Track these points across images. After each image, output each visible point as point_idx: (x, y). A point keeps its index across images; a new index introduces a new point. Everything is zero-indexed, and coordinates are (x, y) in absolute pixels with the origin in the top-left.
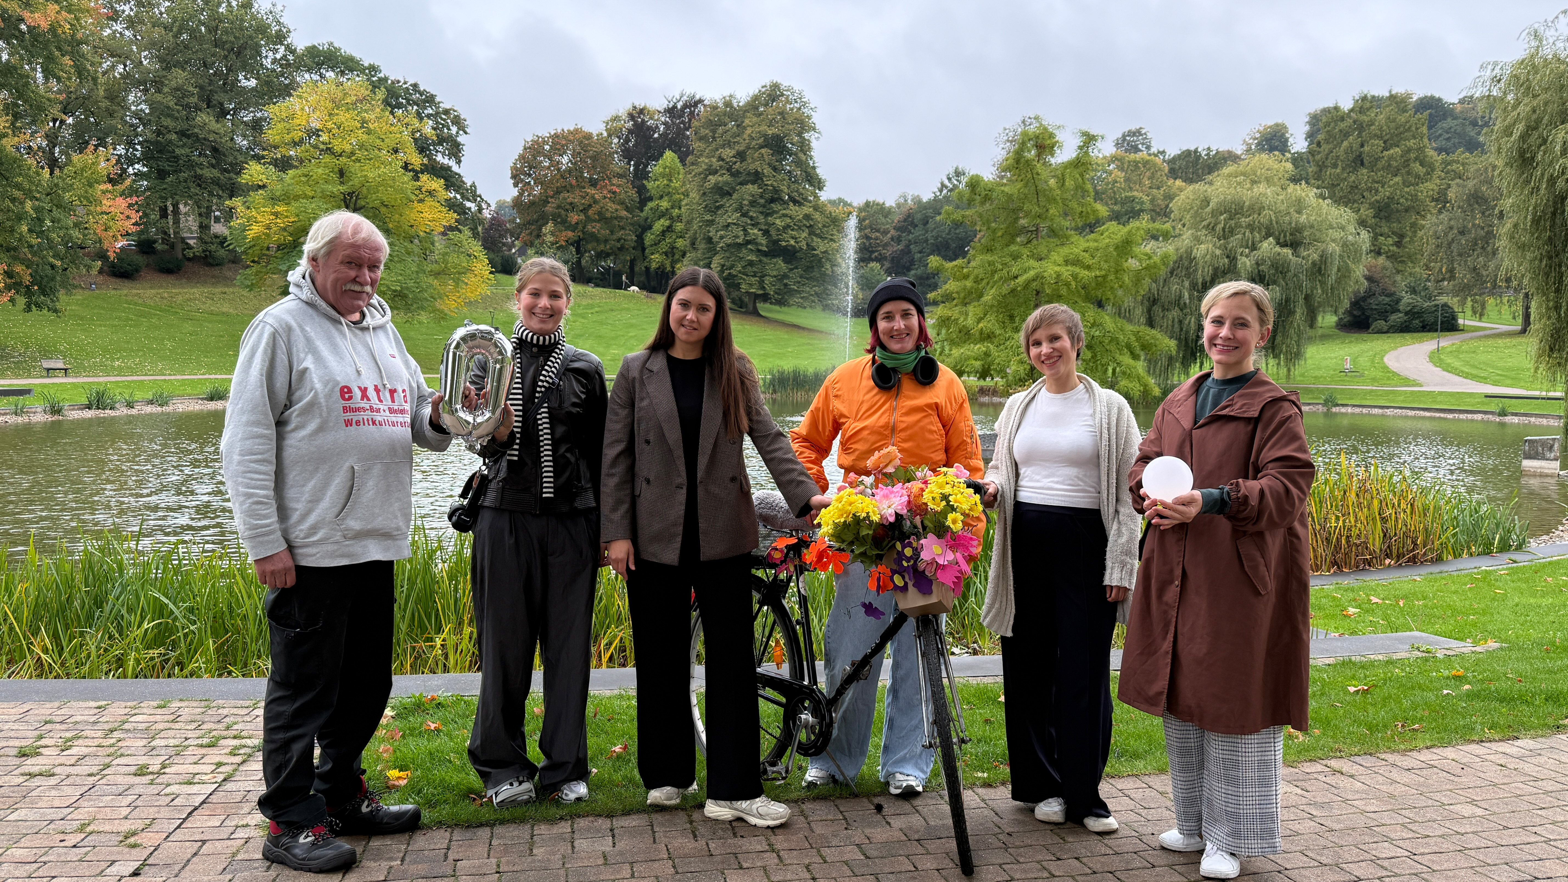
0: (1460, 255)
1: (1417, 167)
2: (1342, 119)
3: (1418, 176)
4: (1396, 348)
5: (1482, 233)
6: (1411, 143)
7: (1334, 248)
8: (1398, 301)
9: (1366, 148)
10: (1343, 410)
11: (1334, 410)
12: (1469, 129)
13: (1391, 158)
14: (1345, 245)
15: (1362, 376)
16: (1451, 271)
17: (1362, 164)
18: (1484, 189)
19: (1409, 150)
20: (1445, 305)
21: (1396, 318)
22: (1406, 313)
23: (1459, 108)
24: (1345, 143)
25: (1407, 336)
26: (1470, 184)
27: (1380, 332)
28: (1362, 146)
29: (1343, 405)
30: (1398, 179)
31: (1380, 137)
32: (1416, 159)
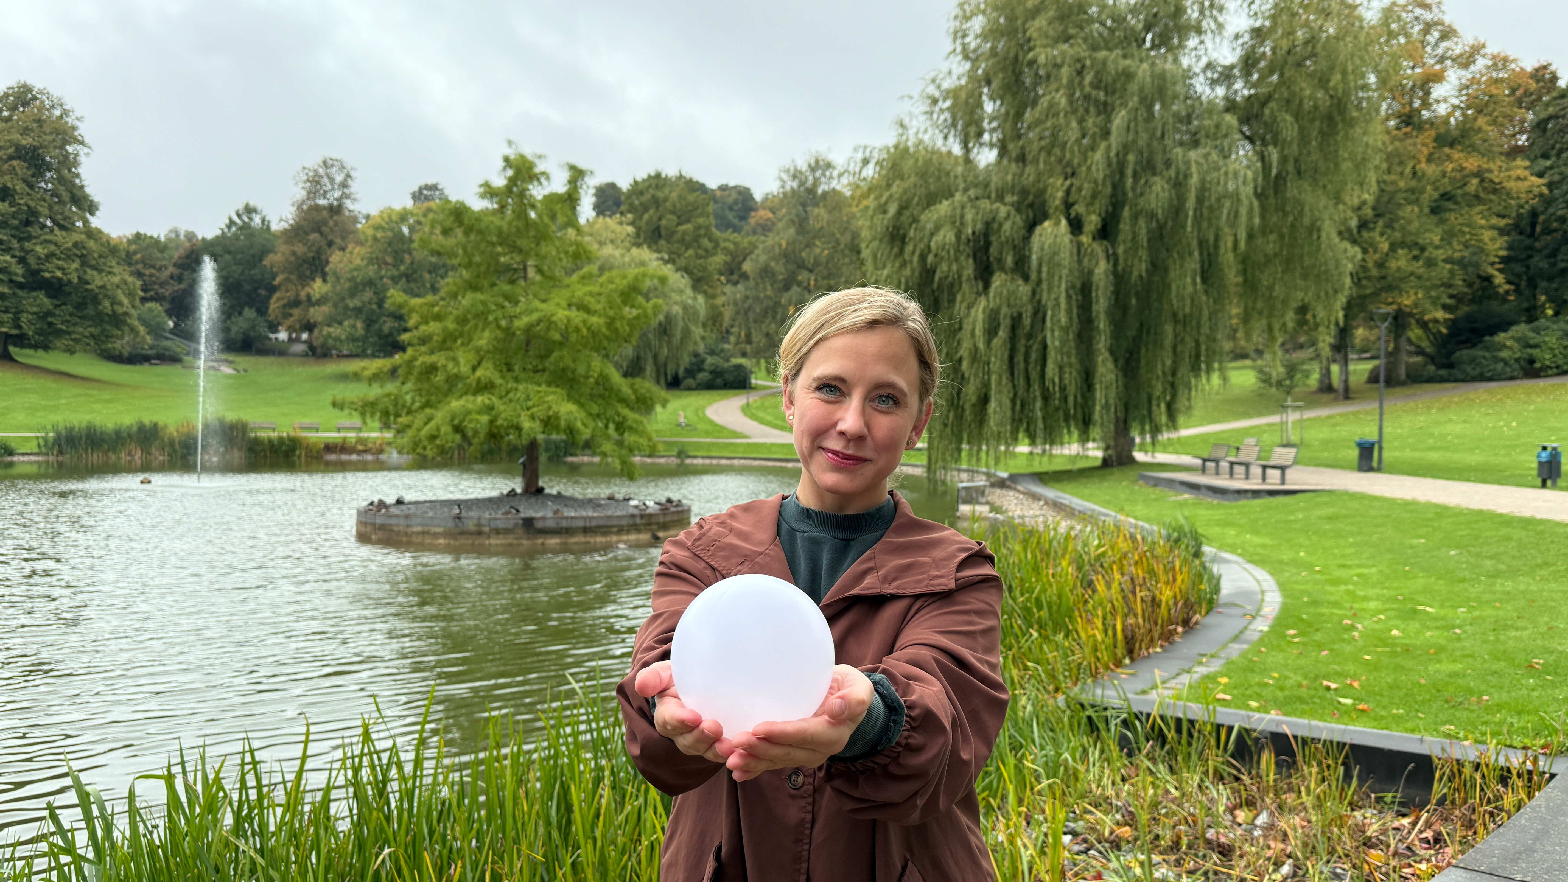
0: (755, 321)
1: (706, 243)
2: (642, 193)
3: (706, 250)
4: (710, 404)
5: (771, 304)
6: (701, 220)
7: (677, 309)
8: (703, 361)
9: (664, 222)
10: (695, 461)
11: (688, 461)
12: (727, 212)
13: (685, 233)
14: (685, 308)
15: (696, 429)
16: (748, 336)
17: (660, 236)
18: (773, 264)
19: (699, 227)
20: (739, 367)
21: (703, 376)
22: (711, 372)
23: (718, 193)
24: (646, 216)
25: (714, 393)
26: (763, 258)
27: (690, 389)
28: (660, 219)
29: (695, 457)
30: (691, 252)
31: (673, 213)
32: (705, 235)
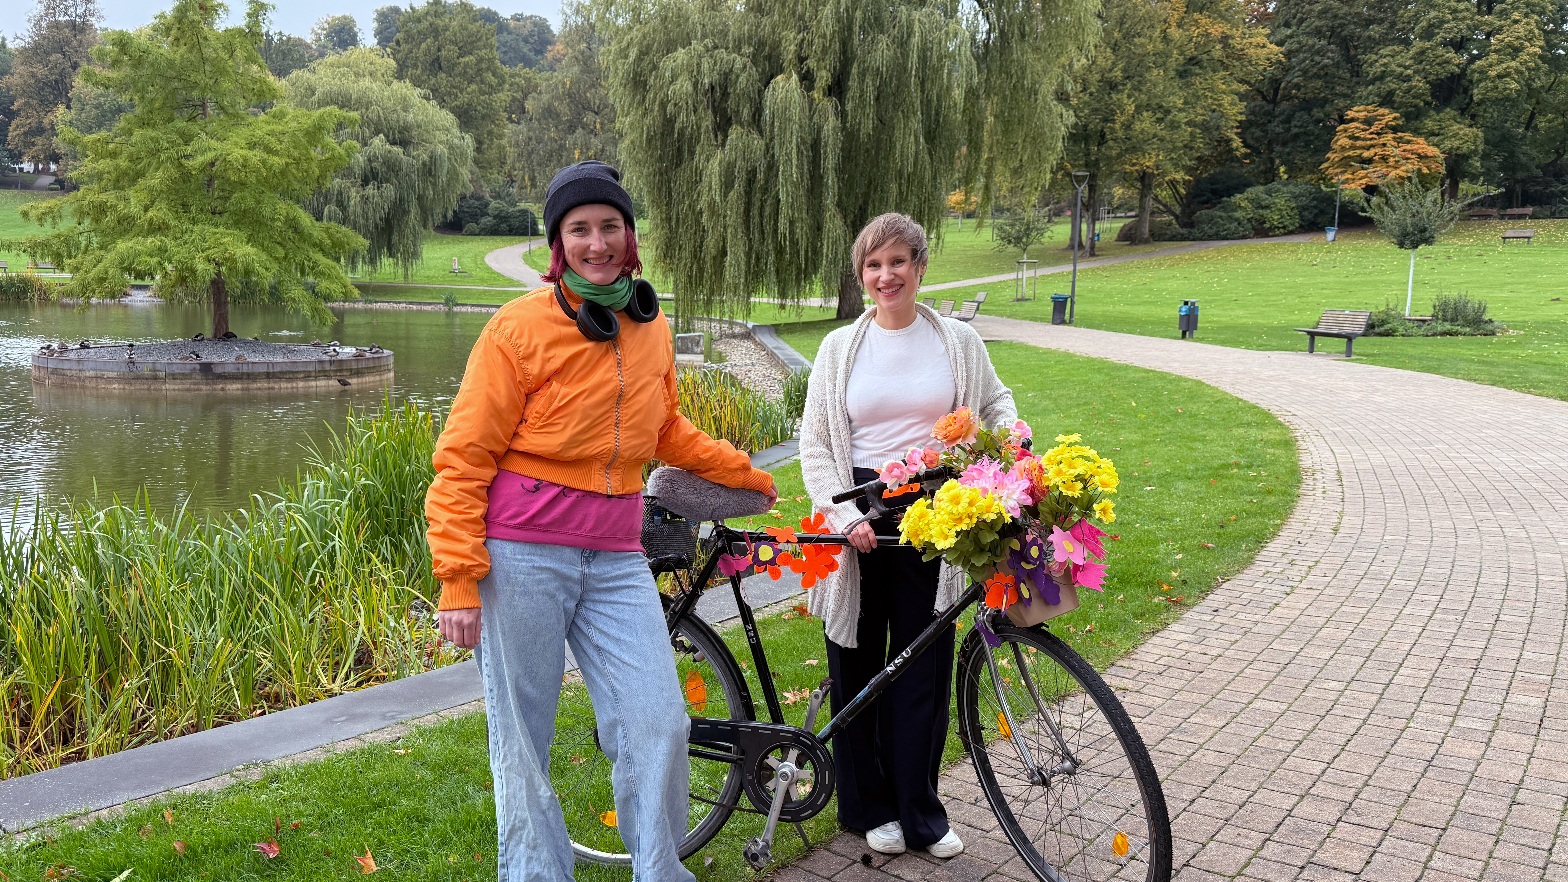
0: (539, 165)
1: (489, 77)
2: (419, 21)
3: (491, 86)
4: (492, 250)
5: (556, 146)
6: (482, 53)
7: (441, 149)
8: (487, 205)
9: (444, 53)
10: (464, 309)
11: (455, 309)
12: (522, 44)
13: (466, 65)
14: (451, 147)
15: (471, 276)
16: (533, 179)
17: (440, 68)
18: (556, 104)
19: (481, 60)
20: (525, 212)
21: (486, 221)
22: (495, 217)
23: (512, 24)
24: (423, 45)
25: (498, 239)
26: (545, 97)
27: (473, 234)
28: (439, 50)
29: (463, 305)
30: (474, 87)
31: (456, 43)
32: (488, 69)
